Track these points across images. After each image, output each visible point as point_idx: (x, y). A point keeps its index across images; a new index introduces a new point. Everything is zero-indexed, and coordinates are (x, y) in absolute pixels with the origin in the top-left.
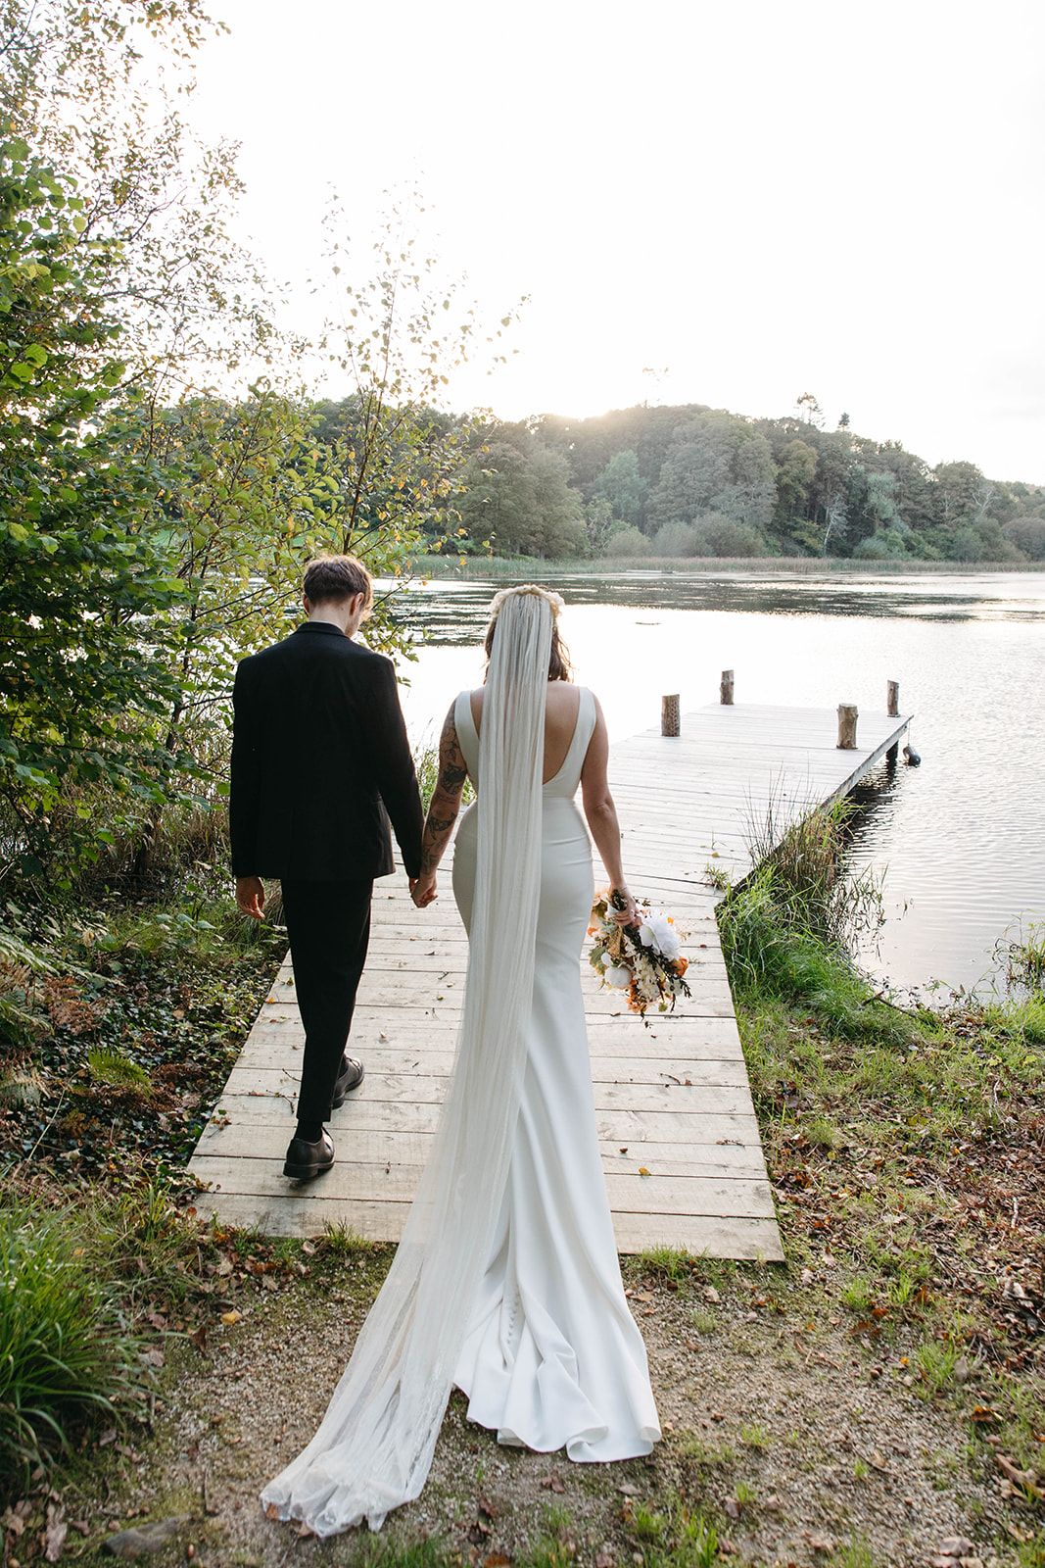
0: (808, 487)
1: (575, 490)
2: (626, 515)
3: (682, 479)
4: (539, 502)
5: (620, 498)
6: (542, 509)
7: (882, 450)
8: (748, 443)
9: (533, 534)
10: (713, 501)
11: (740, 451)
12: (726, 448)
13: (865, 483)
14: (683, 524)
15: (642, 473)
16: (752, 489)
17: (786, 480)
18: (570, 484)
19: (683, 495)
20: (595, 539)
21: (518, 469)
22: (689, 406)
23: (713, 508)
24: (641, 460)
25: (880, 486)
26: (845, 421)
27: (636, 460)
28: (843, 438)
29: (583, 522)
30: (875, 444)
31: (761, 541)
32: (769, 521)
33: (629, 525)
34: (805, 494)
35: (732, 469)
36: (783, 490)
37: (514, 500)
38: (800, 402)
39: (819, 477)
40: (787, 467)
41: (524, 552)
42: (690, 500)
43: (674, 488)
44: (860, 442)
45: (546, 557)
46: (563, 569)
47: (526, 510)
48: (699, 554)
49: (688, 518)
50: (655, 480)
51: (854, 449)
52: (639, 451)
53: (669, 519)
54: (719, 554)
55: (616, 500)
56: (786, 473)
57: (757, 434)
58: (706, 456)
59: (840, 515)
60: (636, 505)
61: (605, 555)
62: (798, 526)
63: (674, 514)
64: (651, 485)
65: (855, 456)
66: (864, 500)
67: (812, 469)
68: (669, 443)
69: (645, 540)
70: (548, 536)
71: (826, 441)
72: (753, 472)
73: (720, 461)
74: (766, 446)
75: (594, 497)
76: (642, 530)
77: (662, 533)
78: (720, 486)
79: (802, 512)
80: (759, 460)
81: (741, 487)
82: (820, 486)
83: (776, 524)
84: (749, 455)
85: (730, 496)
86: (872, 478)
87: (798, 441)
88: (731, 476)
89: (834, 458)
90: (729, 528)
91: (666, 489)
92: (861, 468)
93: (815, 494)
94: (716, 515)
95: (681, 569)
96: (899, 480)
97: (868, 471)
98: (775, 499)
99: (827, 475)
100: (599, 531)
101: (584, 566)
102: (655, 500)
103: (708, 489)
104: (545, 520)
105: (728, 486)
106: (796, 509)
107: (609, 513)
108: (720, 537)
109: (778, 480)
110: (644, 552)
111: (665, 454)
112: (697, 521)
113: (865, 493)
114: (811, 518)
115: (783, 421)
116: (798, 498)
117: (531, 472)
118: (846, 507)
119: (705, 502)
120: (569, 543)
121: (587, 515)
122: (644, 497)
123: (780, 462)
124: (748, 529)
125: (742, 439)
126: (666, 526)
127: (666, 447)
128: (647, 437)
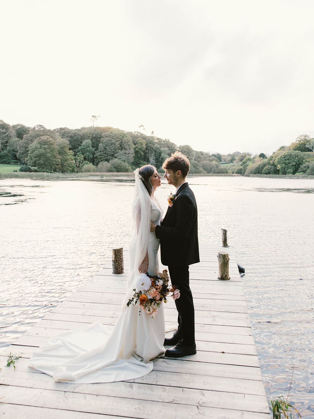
0: (144, 151)
1: (71, 151)
2: (88, 159)
3: (105, 149)
4: (59, 155)
5: (86, 154)
6: (60, 157)
7: (164, 141)
8: (125, 138)
9: (57, 165)
10: (116, 155)
11: (123, 141)
12: (118, 139)
13: (160, 151)
14: (106, 162)
15: (93, 147)
16: (127, 152)
17: (137, 149)
18: (70, 149)
19: (106, 153)
20: (78, 167)
21: (52, 144)
22: (107, 127)
23: (115, 157)
24: (93, 143)
25: (164, 152)
26: (153, 133)
27: (91, 142)
28: (153, 138)
29: (74, 161)
30: (162, 139)
31: (130, 167)
32: (133, 162)
33: (89, 162)
34: (143, 154)
35: (121, 146)
36: (136, 152)
37: (51, 154)
38: (140, 127)
39: (146, 149)
40: (137, 145)
41: (55, 171)
42: (108, 155)
43: (103, 151)
44: (158, 139)
45: (62, 172)
46: (68, 176)
47: (55, 157)
48: (111, 171)
49: (108, 160)
50: (97, 149)
51: (156, 141)
52: (92, 140)
53: (102, 161)
54: (118, 171)
55: (85, 155)
56: (137, 147)
57: (128, 136)
58: (113, 142)
59: (153, 160)
60: (91, 156)
61: (82, 172)
62: (141, 163)
63: (103, 159)
64: (96, 150)
65: (156, 143)
66: (160, 155)
67: (144, 146)
68: (101, 138)
69: (94, 167)
70: (63, 165)
71: (148, 138)
72: (127, 147)
73: (117, 143)
74: (131, 139)
75: (78, 154)
76: (93, 164)
77: (100, 165)
78: (117, 151)
79: (142, 159)
80: (128, 143)
81: (124, 151)
82: (147, 151)
83: (135, 162)
84: (126, 142)
85: (120, 154)
86: (162, 149)
87: (140, 138)
88: (120, 148)
89: (151, 143)
90: (121, 164)
91: (100, 151)
92: (159, 146)
93: (145, 153)
94: (116, 160)
95: (106, 176)
96: (169, 150)
97: (160, 147)
98: (134, 155)
99: (149, 148)
100: (79, 164)
101: (74, 175)
102: (97, 155)
103: (114, 152)
104: (61, 161)
105: (120, 151)
106: (140, 158)
107: (83, 159)
108: (118, 166)
109: (135, 149)
110: (94, 171)
111: (100, 141)
112: (111, 161)
113: (160, 153)
114: (145, 161)
115: (135, 132)
116: (141, 155)
117: (57, 145)
118: (155, 158)
119: (113, 155)
120: (70, 168)
121: (75, 159)
122: (94, 154)
123: (135, 144)
124: (126, 164)
125: (123, 137)
126: (101, 163)
127: (100, 139)
128: (94, 136)
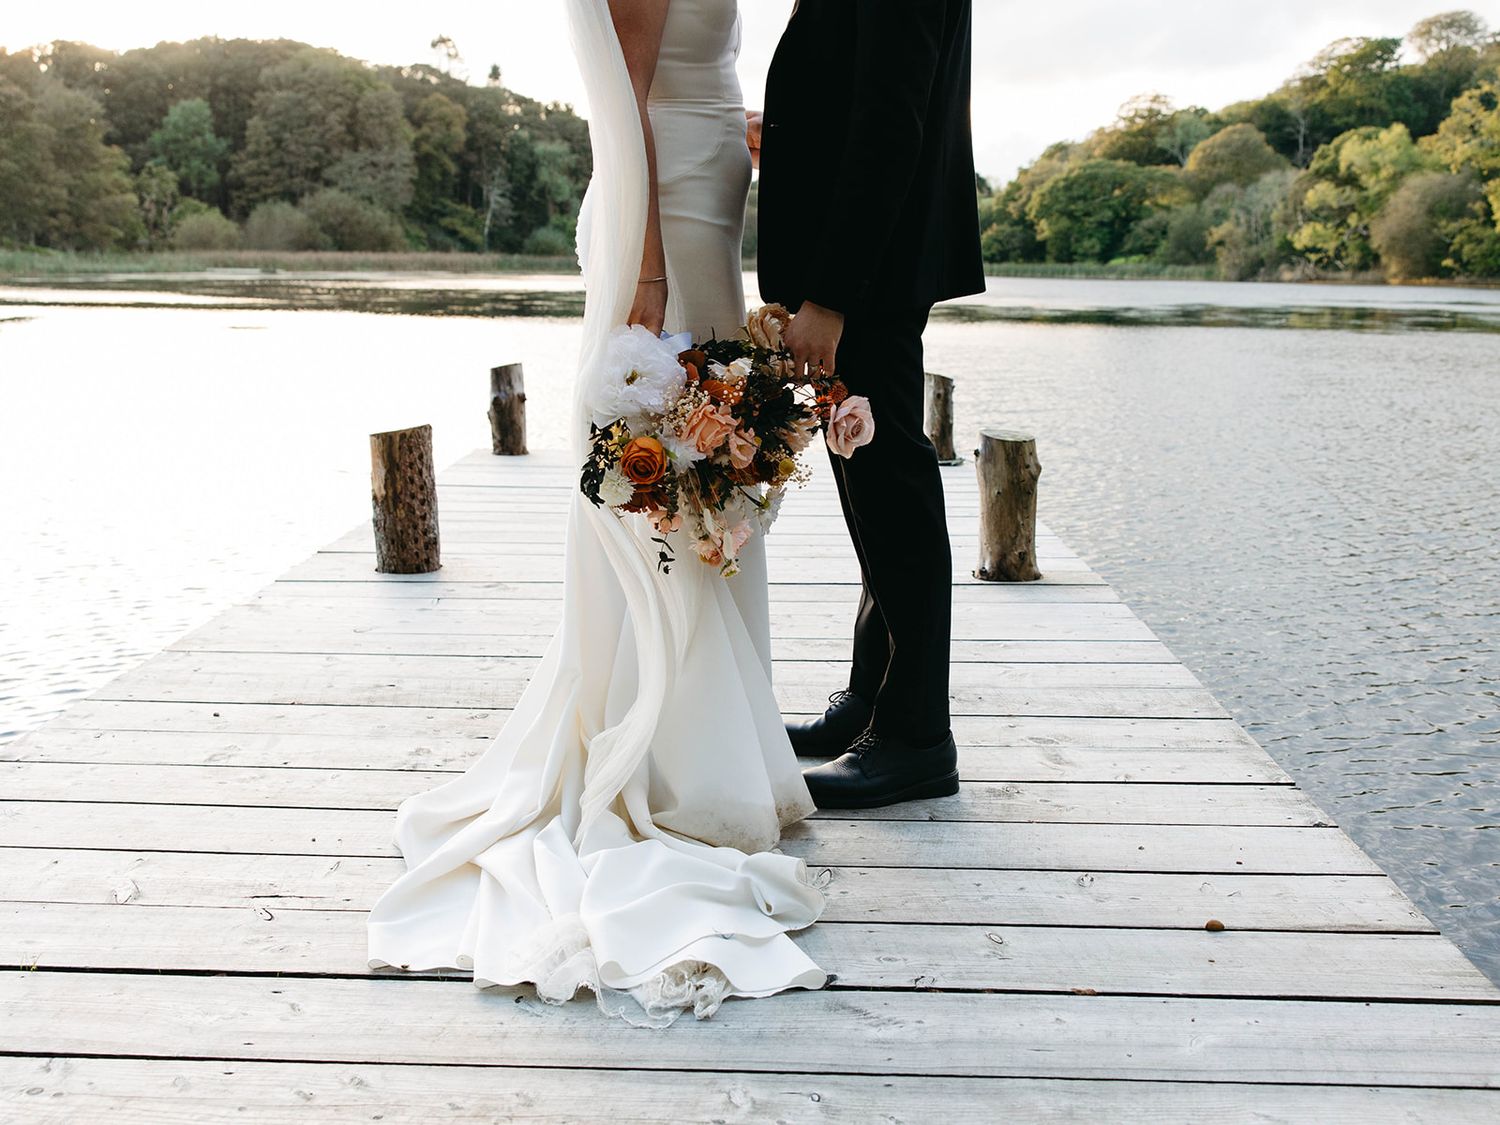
0: (457, 158)
1: (116, 150)
2: (200, 191)
3: (279, 142)
4: (59, 166)
5: (187, 166)
6: (64, 176)
7: (548, 112)
8: (369, 94)
9: (53, 214)
10: (328, 173)
11: (360, 105)
12: (339, 99)
13: (532, 154)
14: (286, 205)
15: (219, 133)
16: (381, 158)
17: (426, 147)
18: (108, 141)
19: (282, 164)
20: (156, 226)
21: (19, 114)
22: (281, 41)
23: (328, 183)
24: (216, 113)
25: (552, 159)
26: (495, 74)
27: (208, 112)
28: (497, 96)
29: (133, 198)
30: (539, 104)
31: (398, 230)
32: (408, 203)
33: (204, 206)
34: (453, 168)
35: (350, 129)
36: (423, 161)
37: (17, 162)
38: (434, 45)
39: (470, 145)
40: (426, 130)
41: (43, 241)
42: (294, 172)
43: (269, 154)
44: (520, 100)
45: (78, 249)
46: (105, 266)
47: (39, 177)
48: (312, 246)
49: (293, 197)
50: (239, 142)
51: (514, 110)
52: (212, 99)
53: (265, 198)
54: (341, 246)
55: (183, 170)
56: (426, 138)
57: (381, 83)
58: (312, 109)
59: (502, 195)
60: (213, 177)
61: (172, 248)
62: (447, 210)
63: (269, 191)
64: (234, 149)
65: (515, 119)
66: (532, 176)
67: (460, 134)
68: (255, 90)
69: (231, 227)
70: (79, 219)
71: (475, 96)
72: (380, 135)
73: (333, 118)
74: (396, 101)
75: (150, 164)
76: (226, 212)
77: (257, 218)
78: (335, 152)
79: (450, 191)
80: (386, 119)
81: (365, 154)
82: (473, 157)
83: (417, 207)
84: (374, 111)
85: (350, 167)
86: (541, 147)
87: (438, 95)
88: (349, 138)
89: (488, 120)
90: (353, 212)
91: (256, 155)
92: (525, 134)
93: (465, 167)
94: (332, 193)
95: (288, 267)
96: (573, 151)
97: (533, 138)
98: (412, 173)
99: (481, 142)
100: (160, 213)
101: (139, 261)
102: (242, 170)
103: (318, 157)
104: (71, 193)
105: (347, 154)
106: (443, 188)
107: (173, 187)
108: (341, 224)
109: (416, 145)
110: (230, 244)
111: (250, 106)
112: (306, 200)
113: (533, 167)
114: (463, 200)
115: (415, 68)
116: (445, 173)
117: (42, 119)
118: (509, 186)
119: (315, 175)
120: (113, 229)
121: (138, 189)
122: (224, 166)
123: (417, 124)
124: (380, 213)
125: (361, 89)
126: (261, 208)
127: (252, 96)
128: (222, 81)
